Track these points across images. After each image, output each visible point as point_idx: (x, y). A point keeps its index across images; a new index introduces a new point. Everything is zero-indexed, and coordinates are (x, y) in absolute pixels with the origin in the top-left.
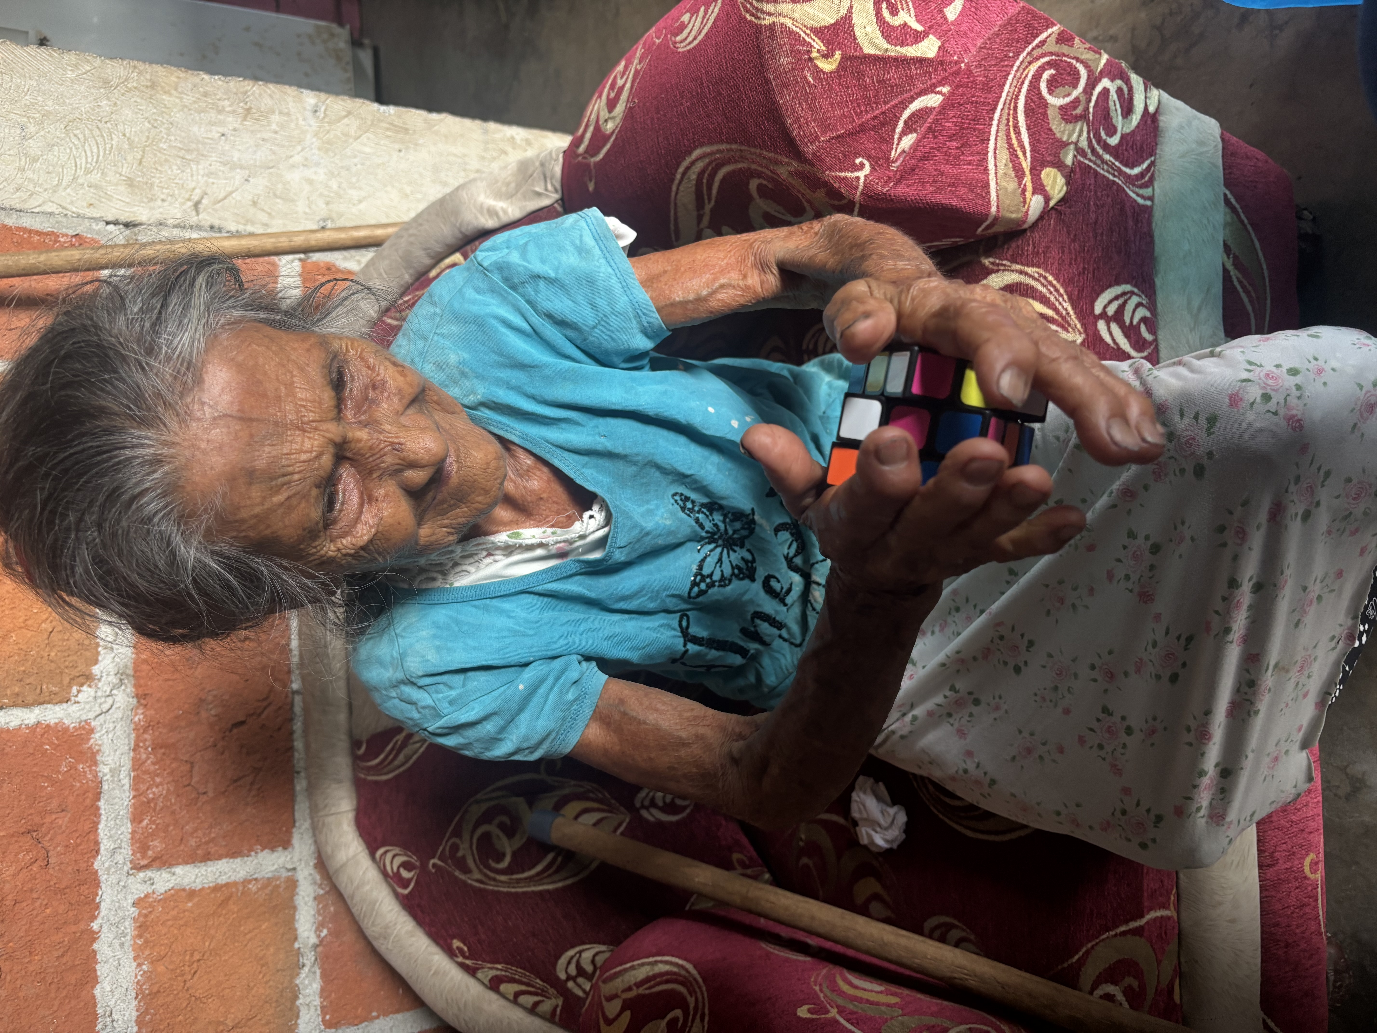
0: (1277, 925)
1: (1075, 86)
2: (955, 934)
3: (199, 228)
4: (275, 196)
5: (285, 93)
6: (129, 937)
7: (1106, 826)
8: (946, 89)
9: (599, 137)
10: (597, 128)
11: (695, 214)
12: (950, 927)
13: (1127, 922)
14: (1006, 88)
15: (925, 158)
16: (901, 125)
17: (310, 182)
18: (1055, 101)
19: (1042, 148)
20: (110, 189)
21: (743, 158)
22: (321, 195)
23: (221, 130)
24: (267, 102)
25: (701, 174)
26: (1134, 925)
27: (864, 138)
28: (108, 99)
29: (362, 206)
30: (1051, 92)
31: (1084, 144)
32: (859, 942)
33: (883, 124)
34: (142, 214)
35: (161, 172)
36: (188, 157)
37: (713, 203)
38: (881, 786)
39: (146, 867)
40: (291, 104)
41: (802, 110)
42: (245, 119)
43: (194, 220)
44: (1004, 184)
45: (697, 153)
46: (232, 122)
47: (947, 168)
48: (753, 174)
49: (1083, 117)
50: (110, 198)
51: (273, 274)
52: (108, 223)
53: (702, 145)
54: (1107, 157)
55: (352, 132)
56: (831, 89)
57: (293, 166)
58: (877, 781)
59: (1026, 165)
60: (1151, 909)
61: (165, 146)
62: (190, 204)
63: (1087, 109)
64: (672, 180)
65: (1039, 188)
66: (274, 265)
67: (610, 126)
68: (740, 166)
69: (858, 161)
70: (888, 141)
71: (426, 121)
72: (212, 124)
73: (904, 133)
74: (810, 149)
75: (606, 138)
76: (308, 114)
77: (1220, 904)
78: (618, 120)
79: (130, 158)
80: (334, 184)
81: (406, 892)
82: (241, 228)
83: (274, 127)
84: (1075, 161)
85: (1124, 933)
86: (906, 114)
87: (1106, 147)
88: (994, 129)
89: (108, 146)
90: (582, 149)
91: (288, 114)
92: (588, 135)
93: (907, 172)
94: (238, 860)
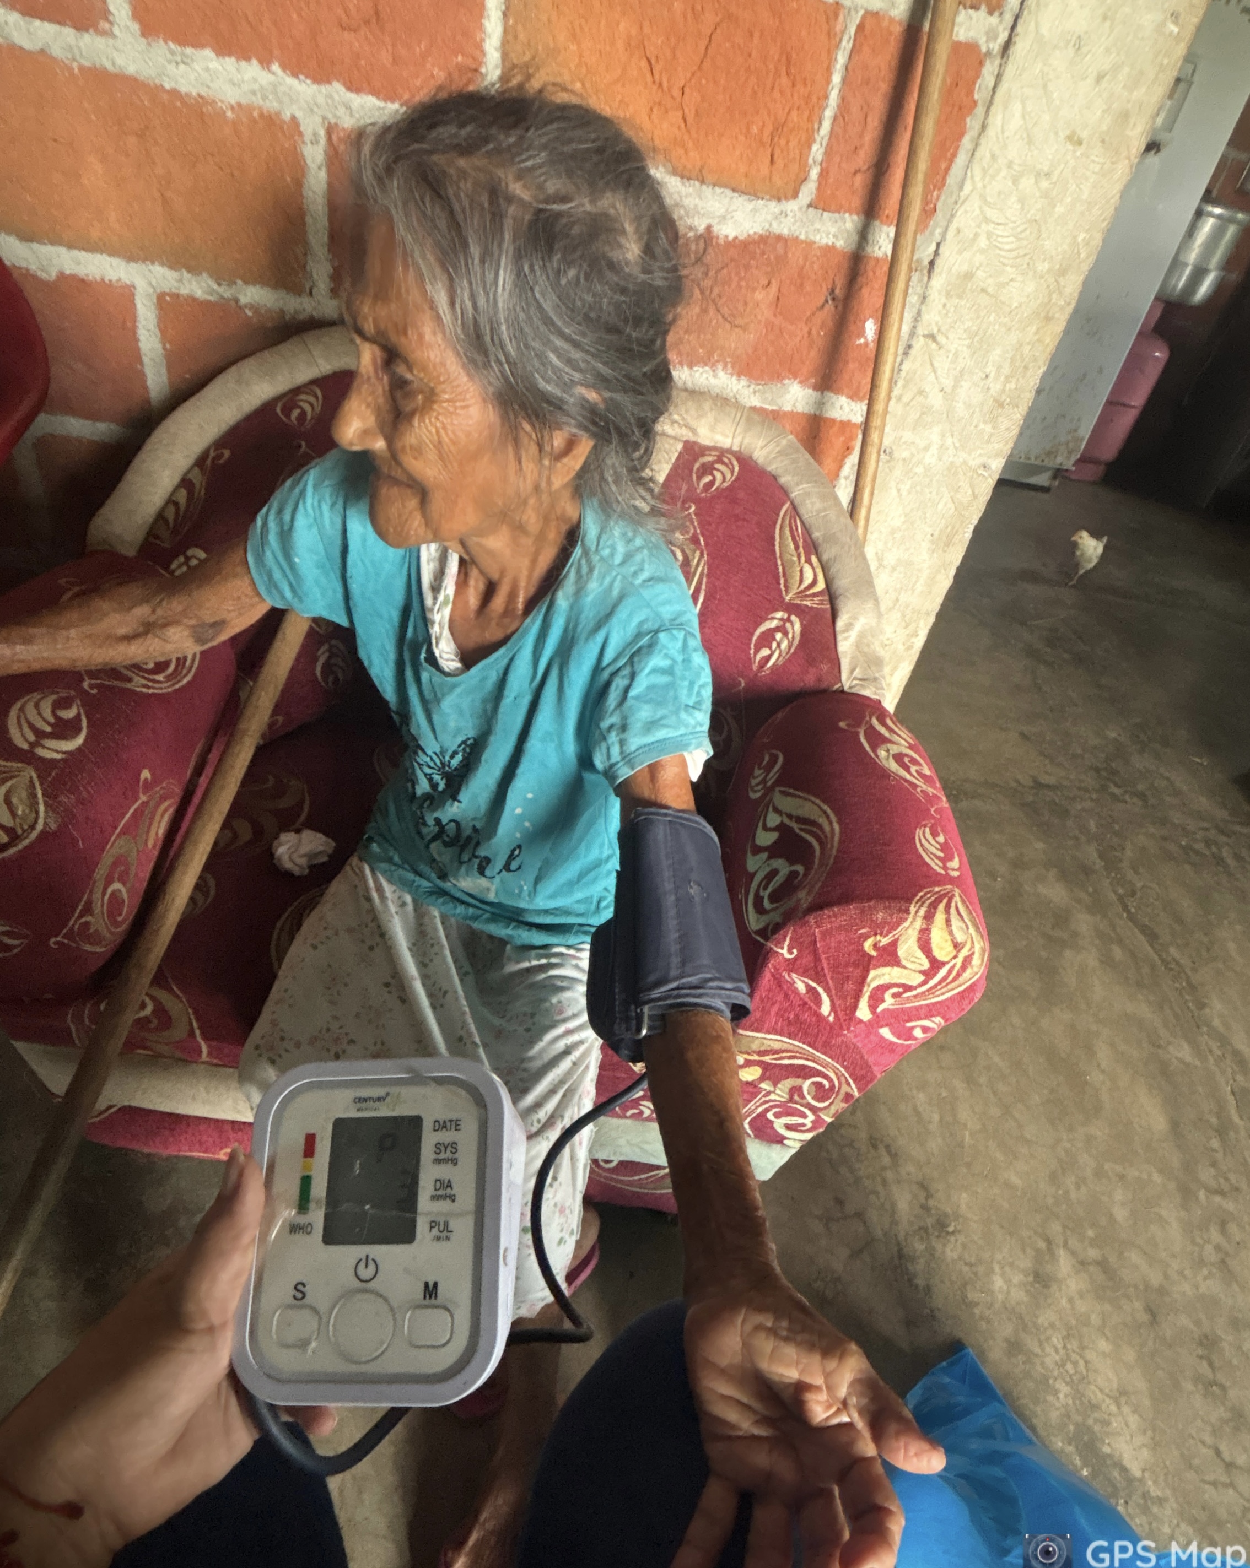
0: (188, 1125)
1: (814, 1098)
2: (200, 898)
3: (912, 334)
4: (923, 413)
5: (1007, 443)
6: (261, 102)
7: (274, 1023)
8: (831, 1019)
9: (877, 740)
10: (886, 740)
11: (794, 813)
12: (206, 894)
13: (200, 1028)
14: (823, 1057)
15: (786, 995)
16: (814, 985)
17: (926, 449)
18: (806, 1085)
19: (777, 1071)
20: (967, 255)
21: (821, 865)
22: (913, 455)
23: (992, 375)
24: (1004, 423)
25: (820, 827)
26: (198, 1032)
27: (811, 958)
28: (1049, 271)
29: (894, 492)
30: (814, 1083)
31: (772, 1097)
32: (200, 823)
33: (817, 973)
34: (938, 282)
35: (970, 309)
36: (977, 339)
37: (797, 831)
38: (325, 859)
39: (329, 139)
40: (997, 446)
41: (841, 920)
42: (996, 400)
43: (920, 331)
44: (757, 1042)
45: (837, 827)
46: (996, 387)
47: (775, 1009)
48: (808, 869)
49: (791, 1100)
50: (960, 252)
51: (853, 397)
52: (938, 245)
53: (841, 833)
54: (760, 1110)
55: (959, 496)
56: (851, 944)
57: (943, 436)
58: (330, 856)
59: (767, 1059)
60: (209, 1047)
61: (992, 319)
62: (935, 331)
63: (796, 1103)
64: (824, 801)
65: (748, 1063)
66: (861, 400)
67: (882, 753)
68: (817, 861)
69: (795, 951)
70: (804, 973)
71: (951, 563)
72: (999, 368)
73: (807, 986)
74: (811, 919)
75: (874, 748)
76: (983, 460)
77: (208, 1092)
78: (885, 763)
79: (990, 281)
80: (919, 470)
81: (278, 410)
82: (903, 374)
83: (982, 426)
84: (760, 1090)
85: (191, 1024)
86: (820, 990)
87: (767, 1110)
88: (796, 1043)
89: (1006, 261)
90: (875, 722)
91: (988, 442)
92: (883, 731)
93: (779, 982)
94: (326, 239)
